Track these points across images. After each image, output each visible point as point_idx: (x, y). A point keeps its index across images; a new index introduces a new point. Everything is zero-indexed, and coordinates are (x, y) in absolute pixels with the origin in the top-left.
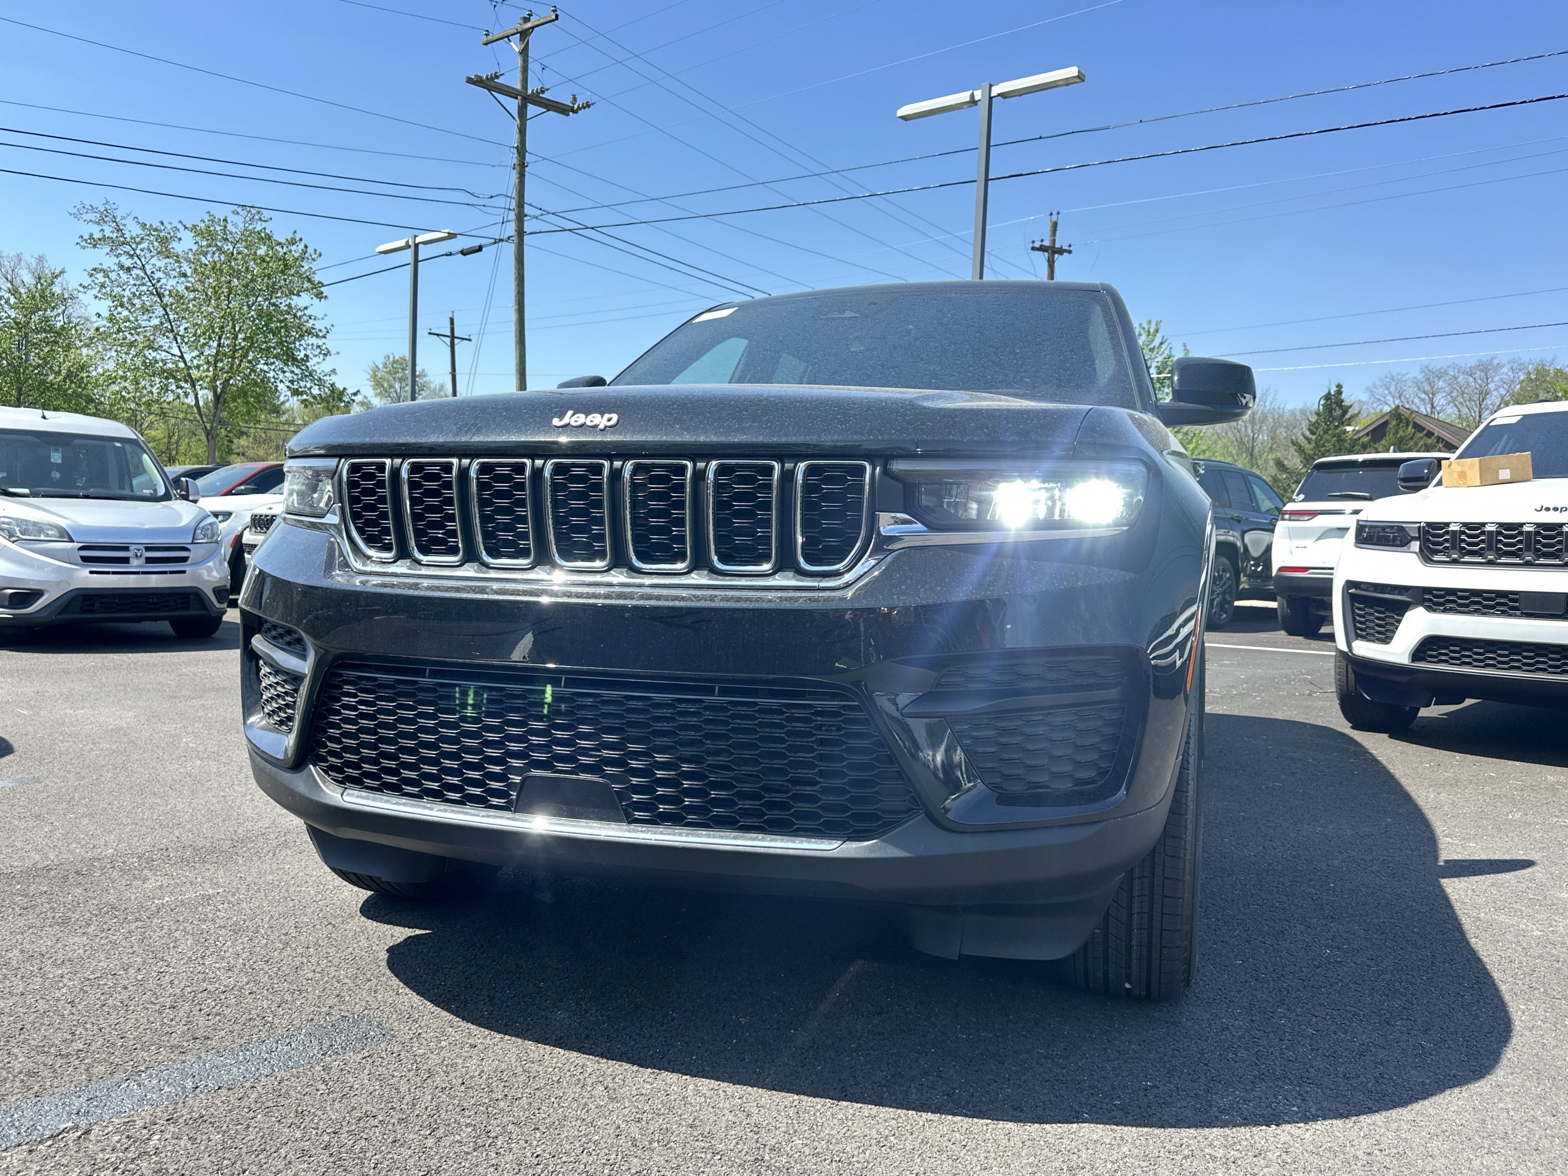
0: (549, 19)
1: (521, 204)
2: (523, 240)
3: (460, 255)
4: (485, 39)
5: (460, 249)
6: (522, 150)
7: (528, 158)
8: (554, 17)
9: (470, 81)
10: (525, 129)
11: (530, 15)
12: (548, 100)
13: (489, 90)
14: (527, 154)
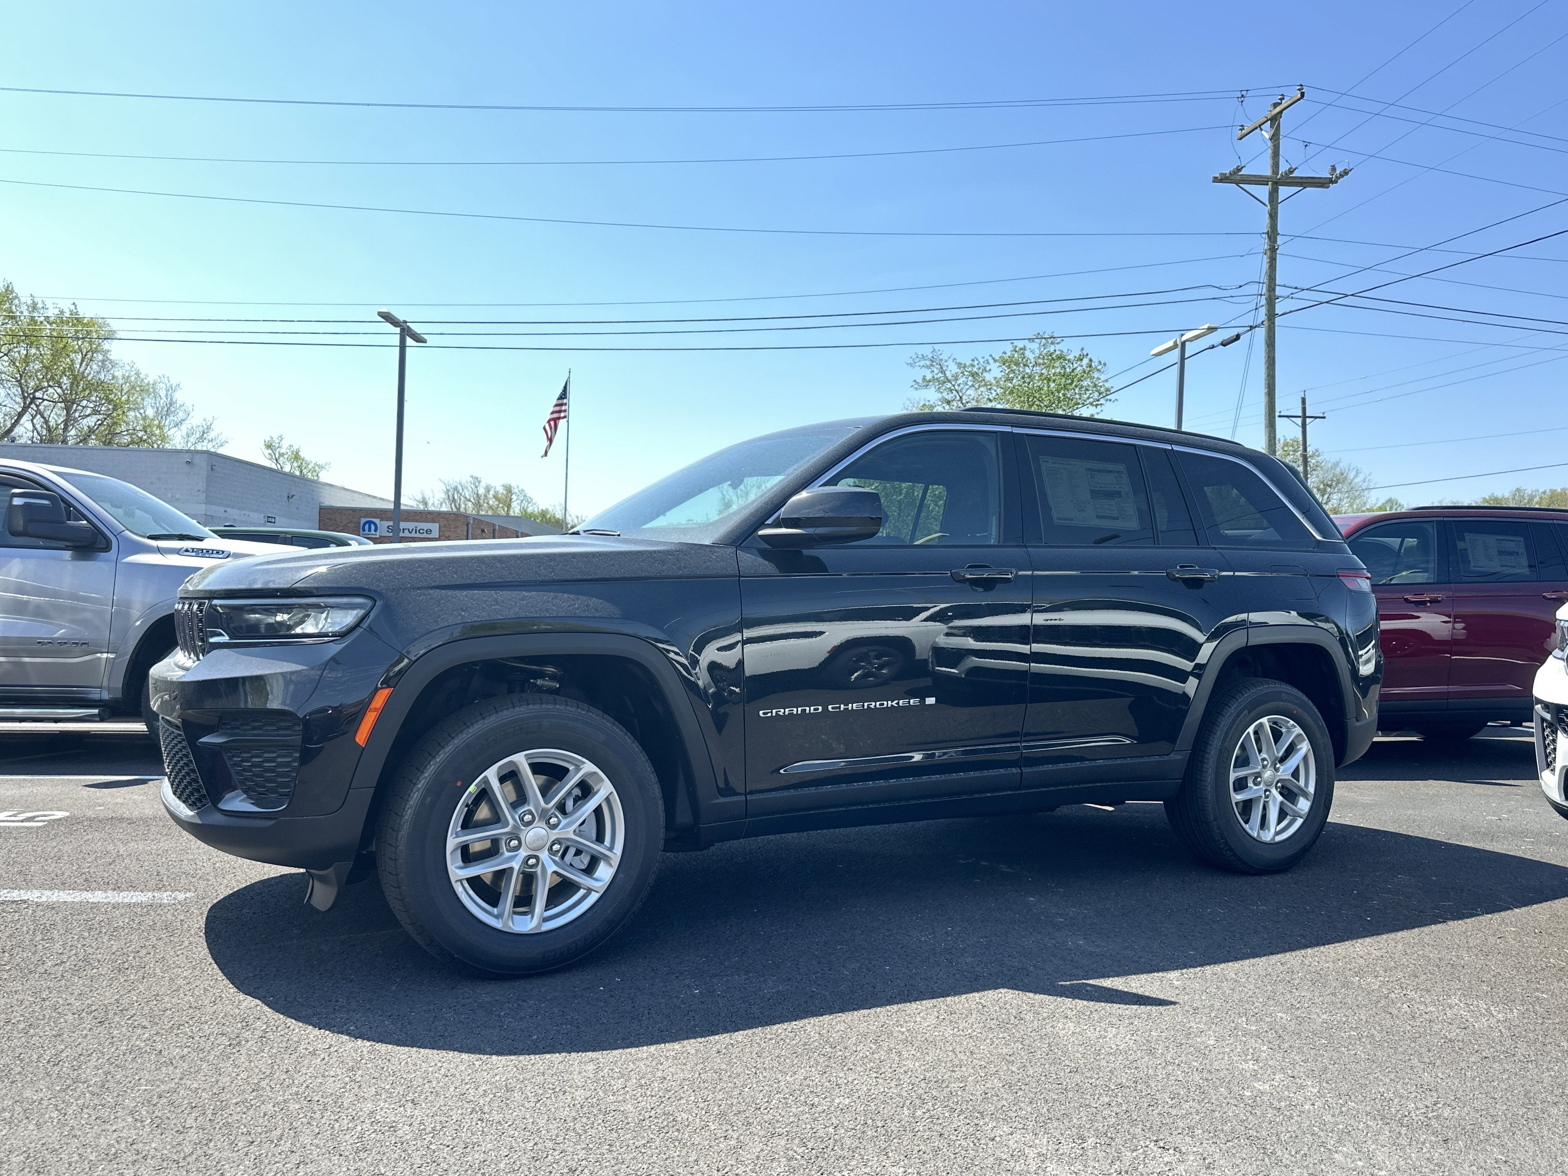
0: (1295, 99)
1: (1272, 287)
2: (1274, 323)
3: (1221, 346)
4: (1240, 133)
5: (1220, 340)
6: (1273, 234)
7: (1280, 240)
8: (1299, 96)
9: (1216, 180)
10: (1276, 213)
11: (1281, 99)
12: (1301, 178)
13: (1237, 184)
14: (1279, 238)
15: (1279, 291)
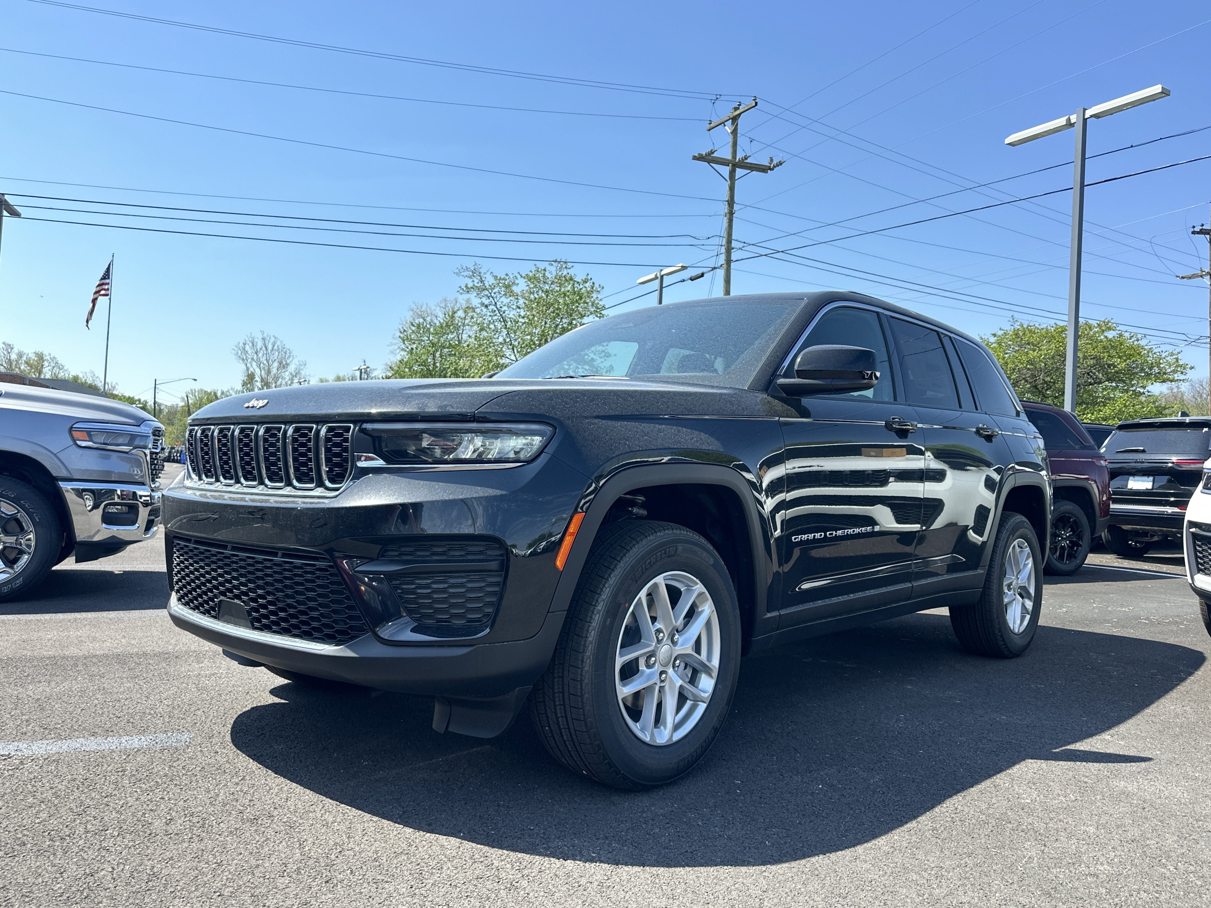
0: (751, 106)
1: (729, 241)
2: (730, 266)
3: (690, 281)
4: (708, 126)
5: (689, 276)
6: (731, 203)
7: (736, 207)
8: (754, 104)
9: (695, 158)
10: (734, 187)
11: (739, 105)
12: (751, 164)
13: (709, 163)
14: (735, 205)
15: (734, 244)
